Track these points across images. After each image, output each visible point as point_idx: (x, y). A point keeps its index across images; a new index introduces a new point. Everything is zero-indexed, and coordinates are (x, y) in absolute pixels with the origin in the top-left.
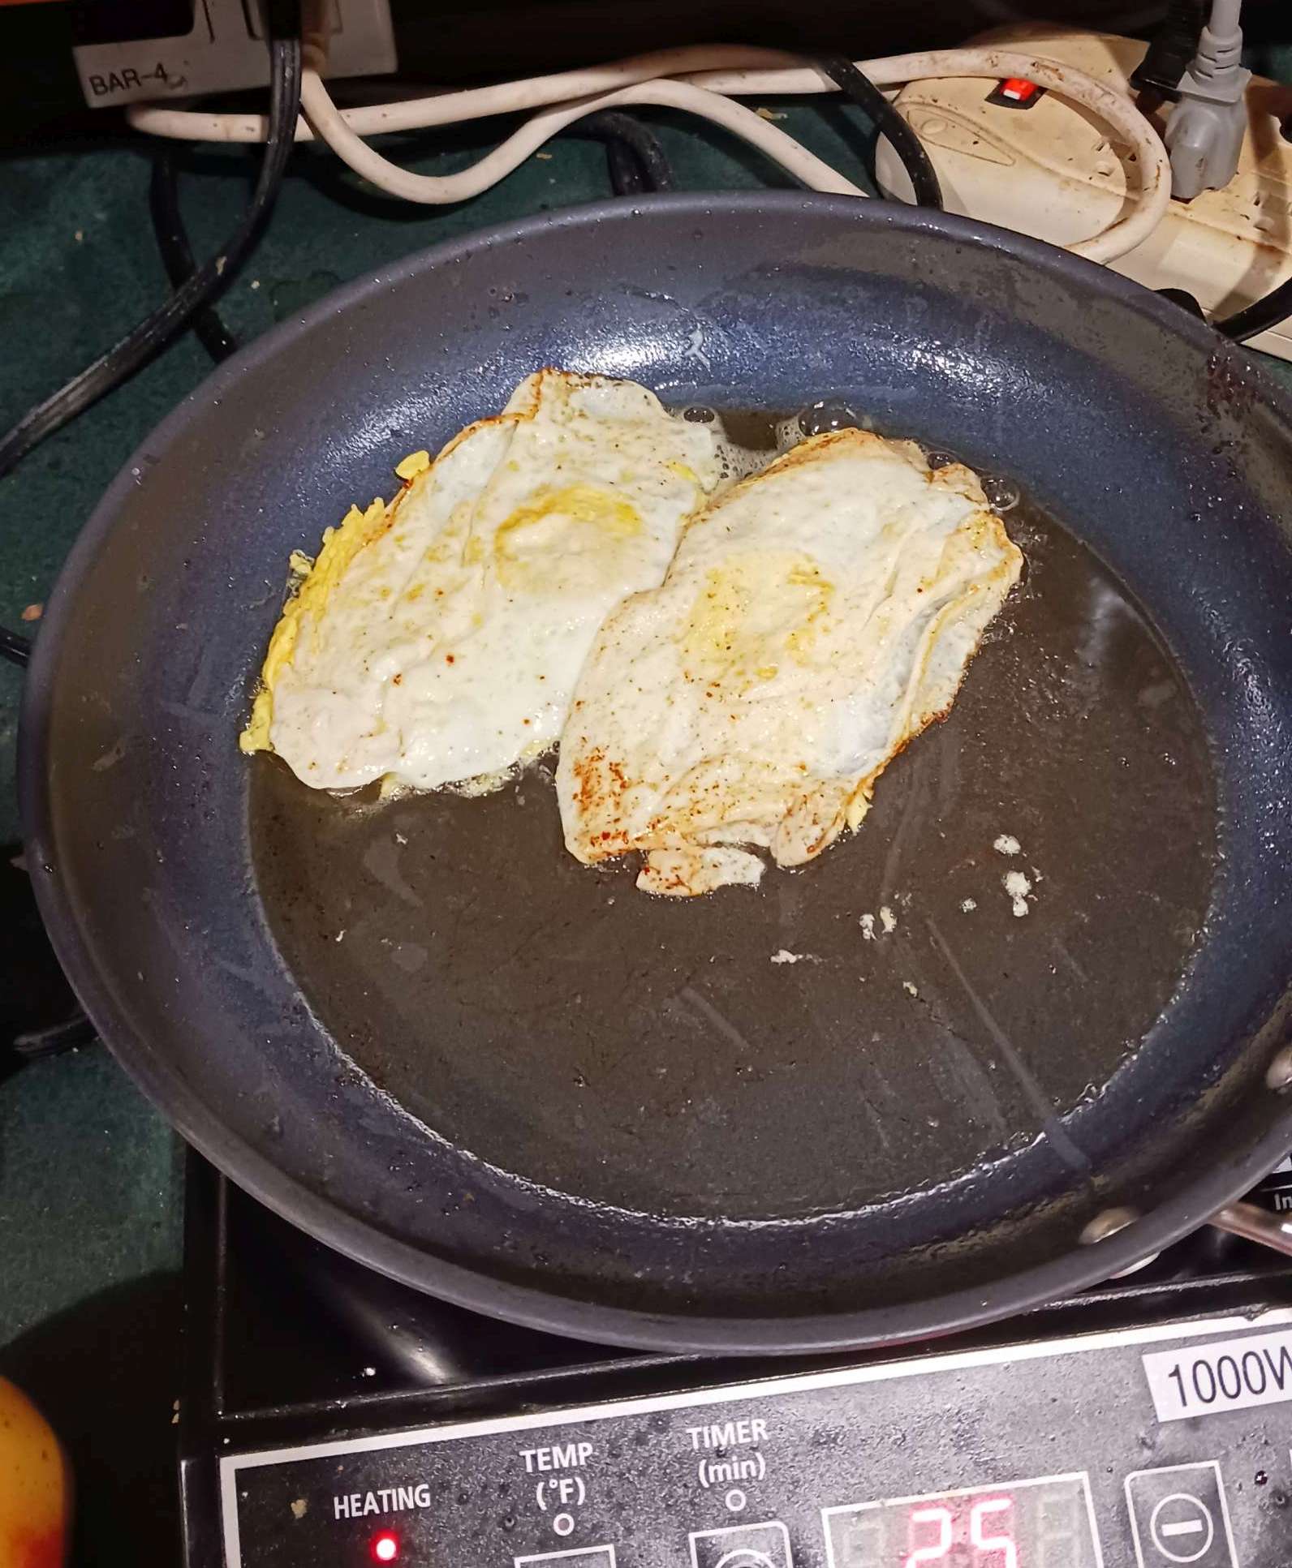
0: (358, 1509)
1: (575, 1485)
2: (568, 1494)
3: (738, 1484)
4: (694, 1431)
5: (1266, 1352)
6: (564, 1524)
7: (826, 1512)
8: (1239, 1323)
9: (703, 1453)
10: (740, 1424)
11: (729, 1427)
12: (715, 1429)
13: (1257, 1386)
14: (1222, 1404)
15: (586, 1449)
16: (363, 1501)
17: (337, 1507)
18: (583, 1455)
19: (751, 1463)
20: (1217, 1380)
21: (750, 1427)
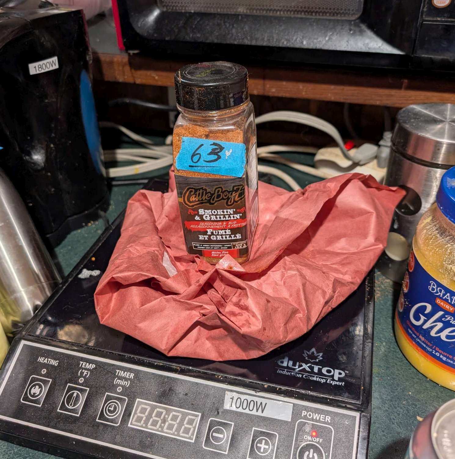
0: (43, 361)
1: (88, 373)
2: (85, 375)
3: (121, 386)
4: (118, 371)
5: (257, 402)
6: (81, 380)
7: (138, 400)
8: (253, 392)
9: (117, 376)
10: (128, 373)
11: (126, 373)
12: (123, 372)
13: (251, 409)
14: (240, 410)
15: (94, 366)
16: (44, 359)
17: (39, 359)
18: (92, 367)
19: (127, 383)
20: (242, 404)
21: (130, 374)
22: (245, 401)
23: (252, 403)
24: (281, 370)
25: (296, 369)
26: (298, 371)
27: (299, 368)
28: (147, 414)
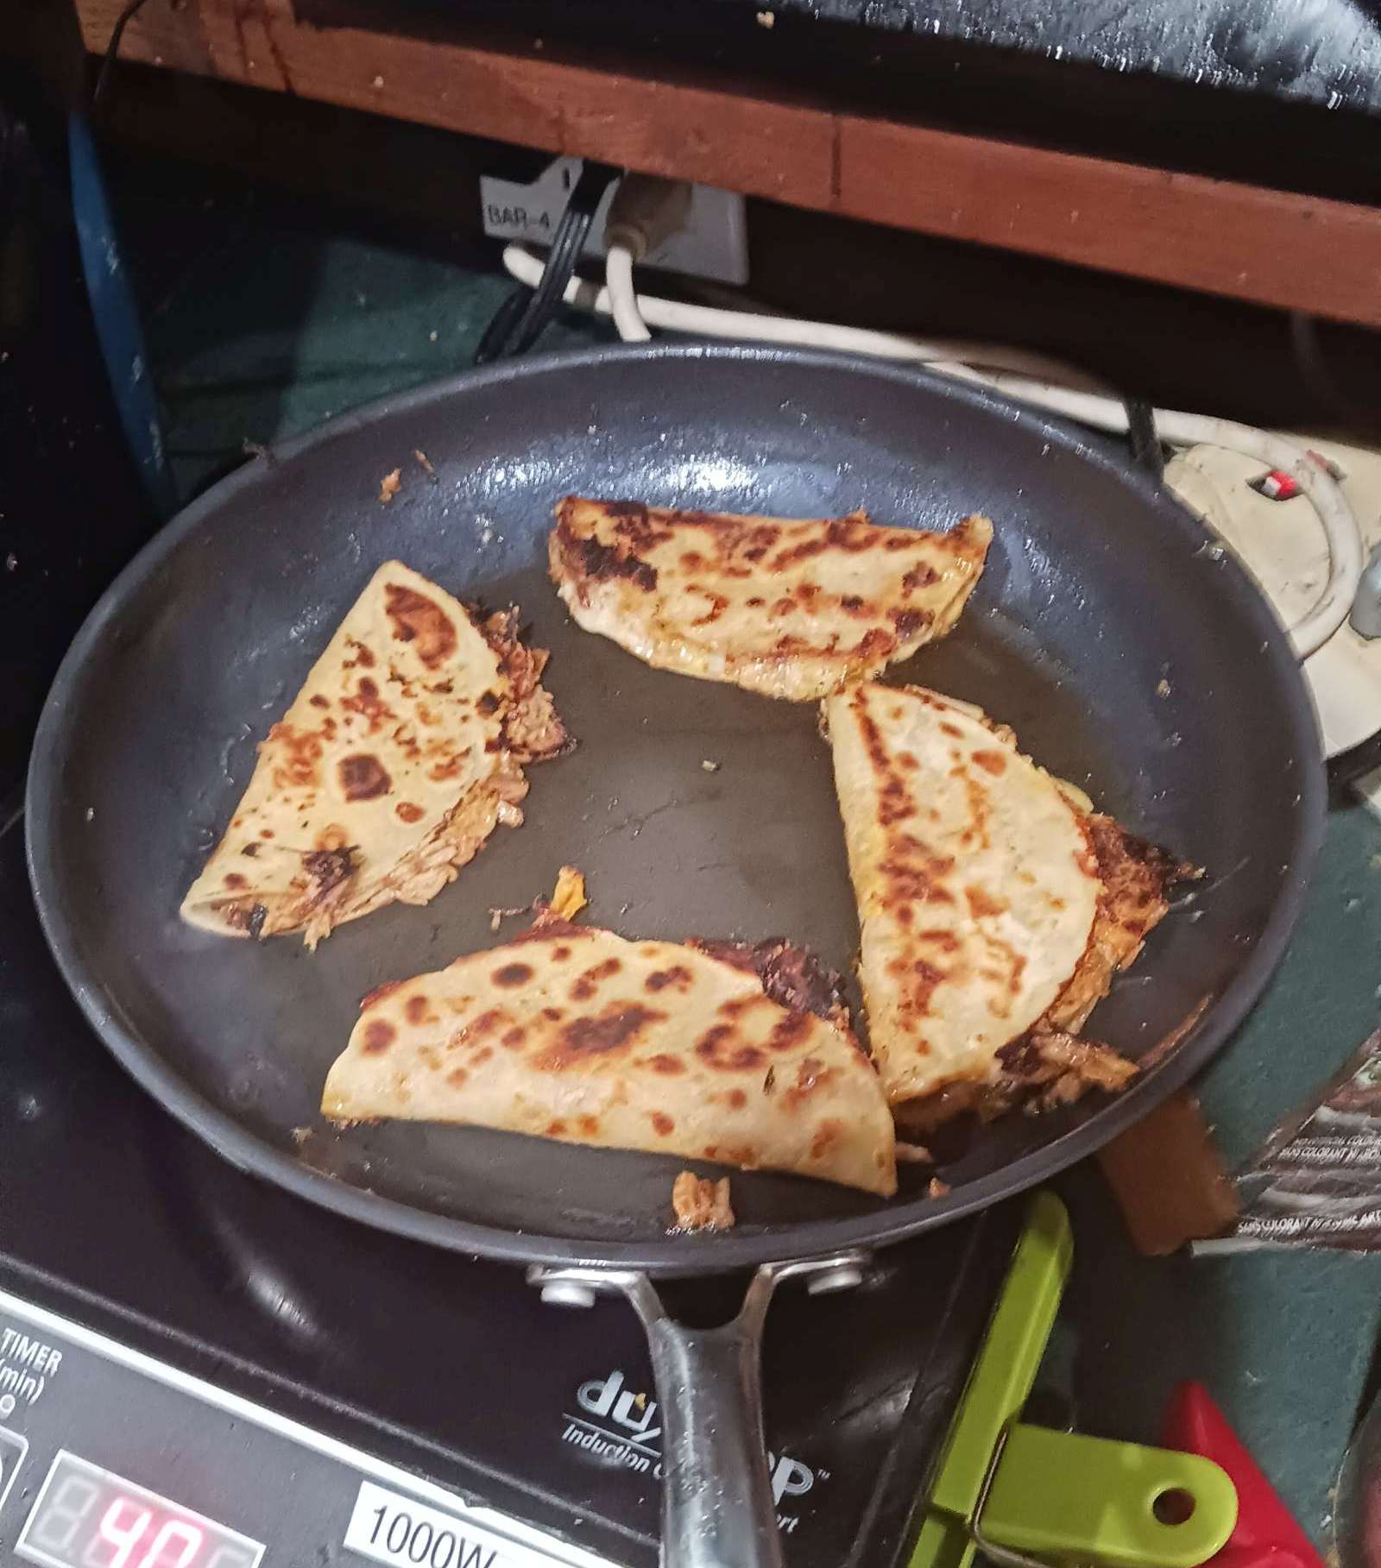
3: (14, 1392)
5: (463, 1542)
7: (63, 1455)
8: (456, 1503)
9: (6, 1354)
10: (44, 1348)
11: (36, 1345)
14: (402, 1561)
19: (33, 1384)
20: (410, 1537)
21: (49, 1354)
22: (424, 1533)
23: (446, 1542)
24: (578, 1428)
25: (637, 1433)
26: (642, 1443)
27: (648, 1429)
28: (85, 1510)
